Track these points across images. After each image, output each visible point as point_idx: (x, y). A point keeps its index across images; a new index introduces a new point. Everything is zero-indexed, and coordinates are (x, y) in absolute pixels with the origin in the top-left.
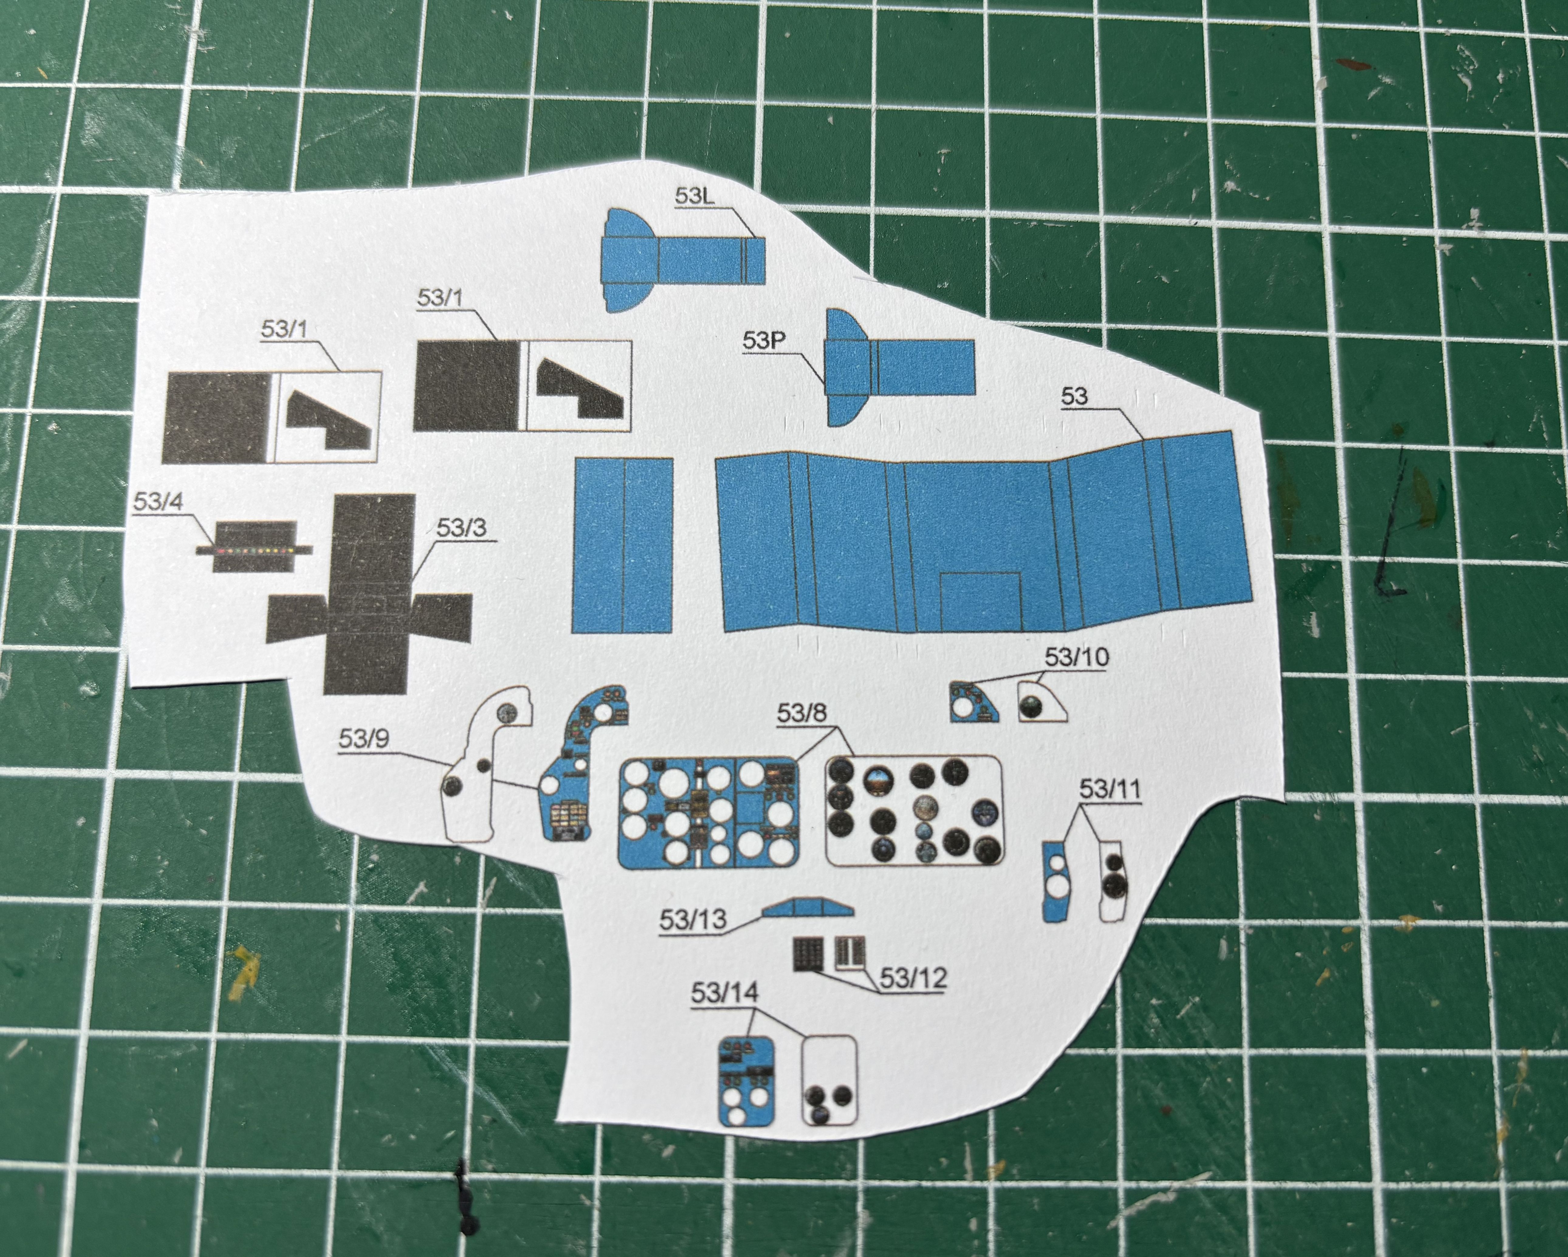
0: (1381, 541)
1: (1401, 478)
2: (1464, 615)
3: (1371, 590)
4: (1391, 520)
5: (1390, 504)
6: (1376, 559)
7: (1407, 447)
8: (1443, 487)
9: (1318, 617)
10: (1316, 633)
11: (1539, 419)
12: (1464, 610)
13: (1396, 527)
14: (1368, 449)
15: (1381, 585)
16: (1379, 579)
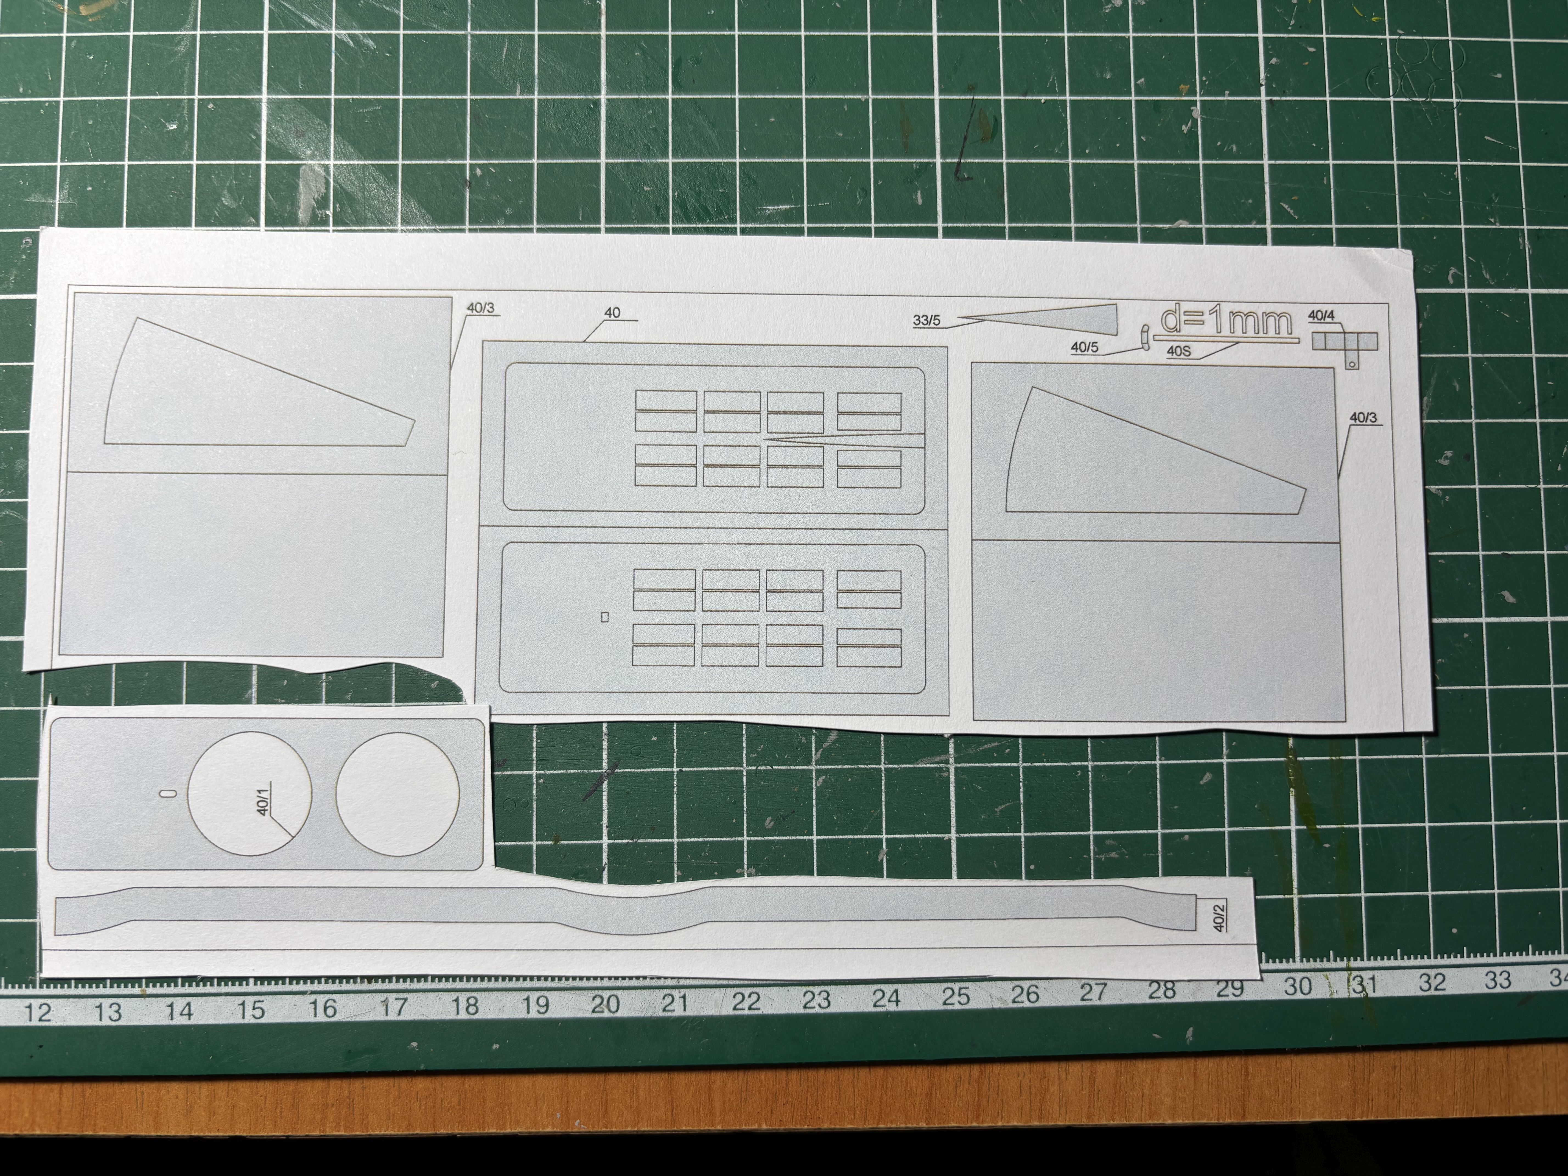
0: (959, 151)
1: (972, 115)
2: (1005, 191)
3: (952, 178)
4: (965, 139)
5: (965, 130)
6: (956, 160)
7: (976, 97)
8: (996, 120)
9: (922, 193)
10: (920, 202)
11: (1053, 79)
12: (1005, 188)
13: (968, 142)
14: (953, 100)
15: (958, 175)
16: (957, 171)
